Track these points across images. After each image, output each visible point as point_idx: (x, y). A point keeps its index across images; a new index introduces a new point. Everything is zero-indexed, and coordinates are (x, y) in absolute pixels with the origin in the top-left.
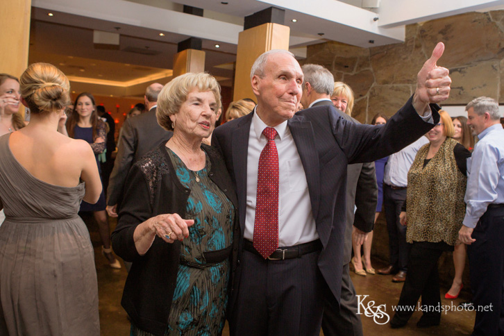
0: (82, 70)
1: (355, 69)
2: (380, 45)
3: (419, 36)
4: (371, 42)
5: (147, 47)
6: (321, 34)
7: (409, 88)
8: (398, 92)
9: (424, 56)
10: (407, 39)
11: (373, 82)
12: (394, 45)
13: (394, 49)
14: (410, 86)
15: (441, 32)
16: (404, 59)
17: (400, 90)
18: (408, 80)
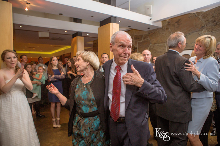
0: (34, 49)
1: (142, 39)
2: (152, 29)
3: (167, 25)
4: (149, 28)
5: (60, 37)
6: (129, 27)
7: (165, 45)
8: (161, 47)
9: (170, 32)
10: (163, 26)
11: (150, 44)
12: (157, 29)
13: (158, 31)
14: (165, 44)
15: (176, 23)
16: (162, 34)
17: (161, 46)
18: (164, 42)
